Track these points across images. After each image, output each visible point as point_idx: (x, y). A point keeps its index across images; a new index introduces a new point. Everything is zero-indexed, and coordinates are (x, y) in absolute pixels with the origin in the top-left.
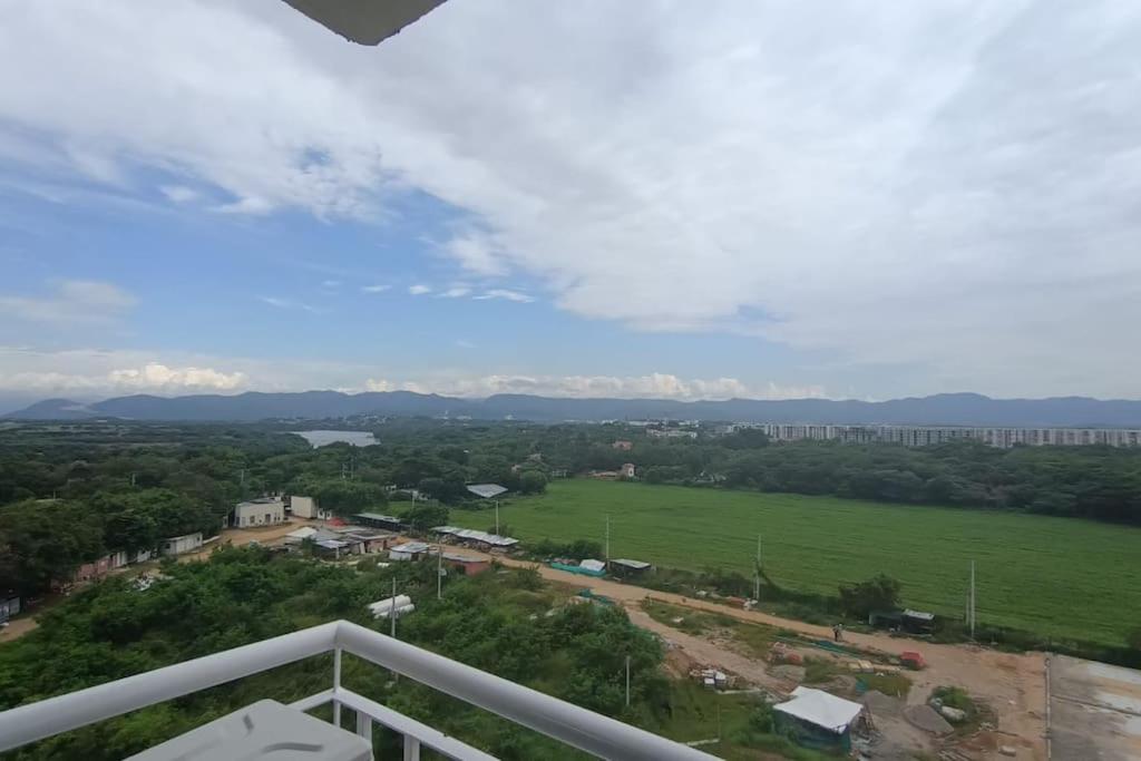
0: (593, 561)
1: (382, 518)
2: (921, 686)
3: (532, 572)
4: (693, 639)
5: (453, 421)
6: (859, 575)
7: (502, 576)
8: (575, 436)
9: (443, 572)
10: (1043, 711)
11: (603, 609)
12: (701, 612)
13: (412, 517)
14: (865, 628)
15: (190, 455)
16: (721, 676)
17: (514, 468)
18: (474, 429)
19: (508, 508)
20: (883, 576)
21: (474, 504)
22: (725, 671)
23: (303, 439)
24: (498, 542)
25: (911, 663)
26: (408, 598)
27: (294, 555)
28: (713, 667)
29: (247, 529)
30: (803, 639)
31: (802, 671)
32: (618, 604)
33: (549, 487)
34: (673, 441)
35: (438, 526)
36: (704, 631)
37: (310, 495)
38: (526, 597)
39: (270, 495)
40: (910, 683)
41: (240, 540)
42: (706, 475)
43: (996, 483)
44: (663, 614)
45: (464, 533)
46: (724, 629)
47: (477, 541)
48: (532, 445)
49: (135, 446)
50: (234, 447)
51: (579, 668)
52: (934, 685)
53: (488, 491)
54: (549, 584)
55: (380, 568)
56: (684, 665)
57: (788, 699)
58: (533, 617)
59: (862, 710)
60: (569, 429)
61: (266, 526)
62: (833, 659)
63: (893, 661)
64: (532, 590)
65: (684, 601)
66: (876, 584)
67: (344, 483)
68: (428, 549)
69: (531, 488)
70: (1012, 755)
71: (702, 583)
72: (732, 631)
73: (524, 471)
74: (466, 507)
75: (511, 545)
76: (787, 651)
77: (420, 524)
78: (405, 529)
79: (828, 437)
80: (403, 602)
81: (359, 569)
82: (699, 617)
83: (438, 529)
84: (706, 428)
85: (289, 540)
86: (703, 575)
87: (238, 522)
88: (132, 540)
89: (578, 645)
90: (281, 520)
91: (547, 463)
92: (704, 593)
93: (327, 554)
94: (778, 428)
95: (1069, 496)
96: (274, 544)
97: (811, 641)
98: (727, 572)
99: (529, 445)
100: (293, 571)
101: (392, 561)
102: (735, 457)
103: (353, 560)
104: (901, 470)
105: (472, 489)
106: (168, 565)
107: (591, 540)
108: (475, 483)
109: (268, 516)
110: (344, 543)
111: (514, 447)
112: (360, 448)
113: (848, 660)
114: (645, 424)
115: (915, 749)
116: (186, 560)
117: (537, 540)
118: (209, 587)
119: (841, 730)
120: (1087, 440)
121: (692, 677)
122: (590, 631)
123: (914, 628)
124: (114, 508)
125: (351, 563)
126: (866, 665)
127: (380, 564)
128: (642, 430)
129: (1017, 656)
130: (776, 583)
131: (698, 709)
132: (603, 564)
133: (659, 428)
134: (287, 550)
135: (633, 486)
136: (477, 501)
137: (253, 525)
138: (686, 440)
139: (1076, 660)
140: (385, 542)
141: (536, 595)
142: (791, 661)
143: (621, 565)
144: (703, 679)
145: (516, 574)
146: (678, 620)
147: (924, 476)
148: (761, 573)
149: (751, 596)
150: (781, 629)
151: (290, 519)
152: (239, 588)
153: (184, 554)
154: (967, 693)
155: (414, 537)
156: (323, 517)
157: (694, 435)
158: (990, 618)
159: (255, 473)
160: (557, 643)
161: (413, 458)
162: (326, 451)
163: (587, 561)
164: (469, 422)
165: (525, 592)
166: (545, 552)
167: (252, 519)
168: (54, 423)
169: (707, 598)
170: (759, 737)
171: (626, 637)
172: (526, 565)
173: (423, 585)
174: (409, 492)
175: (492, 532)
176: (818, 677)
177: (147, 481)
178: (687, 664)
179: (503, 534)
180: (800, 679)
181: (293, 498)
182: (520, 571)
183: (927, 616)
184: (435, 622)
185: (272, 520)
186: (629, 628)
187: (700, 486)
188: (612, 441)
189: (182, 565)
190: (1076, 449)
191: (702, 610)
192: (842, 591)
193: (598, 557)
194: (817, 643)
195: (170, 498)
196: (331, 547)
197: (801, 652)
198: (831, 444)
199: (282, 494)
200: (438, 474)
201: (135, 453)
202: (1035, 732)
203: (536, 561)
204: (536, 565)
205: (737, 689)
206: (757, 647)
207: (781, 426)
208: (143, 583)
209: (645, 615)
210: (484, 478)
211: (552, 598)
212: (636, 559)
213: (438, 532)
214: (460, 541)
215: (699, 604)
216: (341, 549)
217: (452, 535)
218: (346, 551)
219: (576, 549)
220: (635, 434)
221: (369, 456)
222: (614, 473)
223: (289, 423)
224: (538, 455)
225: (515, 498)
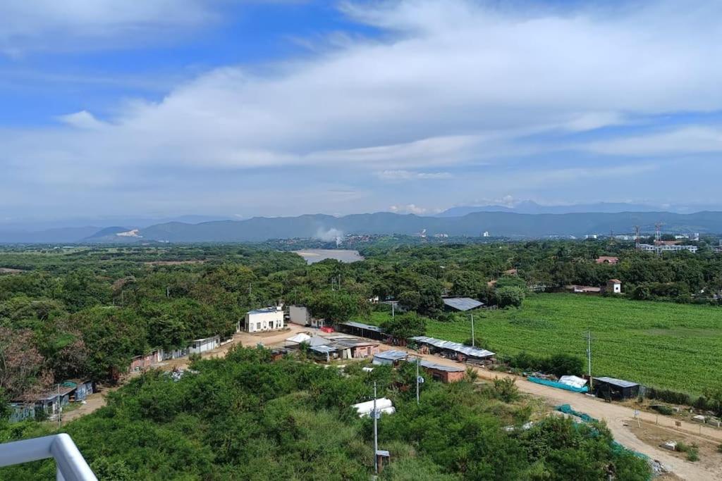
0: (574, 377)
1: (366, 327)
3: (508, 384)
5: (429, 238)
7: (477, 386)
8: (556, 250)
9: (420, 379)
11: (584, 426)
13: (392, 327)
15: (210, 271)
17: (490, 284)
18: (449, 246)
21: (449, 314)
23: (299, 257)
24: (473, 354)
26: (389, 402)
27: (291, 356)
29: (255, 334)
33: (525, 302)
34: (666, 256)
35: (417, 335)
37: (304, 306)
38: (501, 407)
39: (273, 305)
41: (249, 341)
42: (707, 292)
44: (653, 438)
45: (441, 344)
47: (453, 352)
48: (509, 261)
49: (170, 264)
50: (243, 264)
53: (464, 304)
54: (526, 397)
55: (364, 372)
58: (510, 428)
60: (546, 246)
61: (270, 331)
64: (508, 402)
65: (678, 424)
67: (332, 295)
68: (407, 357)
69: (507, 302)
71: (700, 406)
73: (499, 286)
74: (442, 319)
75: (488, 358)
77: (400, 334)
78: (386, 338)
80: (384, 405)
81: (345, 372)
82: (696, 443)
83: (417, 338)
84: (708, 242)
85: (288, 344)
86: (702, 398)
87: (248, 328)
88: (167, 341)
90: (282, 326)
91: (525, 278)
92: (702, 417)
93: (320, 356)
96: (275, 347)
99: (504, 261)
100: (291, 371)
101: (376, 366)
103: (342, 364)
105: (449, 302)
106: (194, 361)
107: (572, 355)
108: (451, 296)
109: (271, 323)
110: (333, 349)
111: (488, 262)
112: (347, 264)
114: (635, 238)
116: (208, 358)
117: (514, 353)
122: (570, 445)
124: (154, 314)
125: (339, 366)
127: (364, 369)
128: (632, 245)
132: (585, 381)
133: (650, 242)
134: (286, 353)
135: (618, 303)
136: (453, 313)
137: (260, 330)
138: (683, 255)
140: (369, 349)
141: (512, 407)
143: (605, 383)
145: (492, 384)
146: (672, 444)
151: (289, 326)
152: (250, 383)
153: (207, 353)
155: (394, 345)
156: (316, 325)
157: (693, 249)
159: (261, 286)
160: (533, 456)
161: (394, 273)
162: (318, 267)
163: (568, 378)
164: (445, 239)
165: (501, 403)
166: (522, 365)
167: (259, 324)
168: (114, 246)
169: (707, 423)
172: (501, 376)
173: (402, 391)
174: (389, 303)
175: (467, 344)
177: (178, 292)
179: (478, 346)
181: (291, 307)
182: (497, 383)
185: (275, 327)
186: (612, 447)
188: (595, 256)
189: (205, 361)
191: (699, 435)
193: (579, 374)
196: (322, 351)
199: (282, 305)
200: (417, 288)
201: (169, 269)
203: (513, 373)
204: (512, 378)
208: (176, 375)
209: (632, 435)
210: (457, 291)
211: (528, 410)
212: (621, 377)
213: (416, 342)
214: (436, 351)
215: (695, 428)
216: (331, 353)
217: (430, 345)
218: (335, 354)
219: (556, 364)
220: (620, 249)
221: (355, 272)
222: (598, 289)
223: (288, 243)
224: (515, 270)
225: (493, 312)
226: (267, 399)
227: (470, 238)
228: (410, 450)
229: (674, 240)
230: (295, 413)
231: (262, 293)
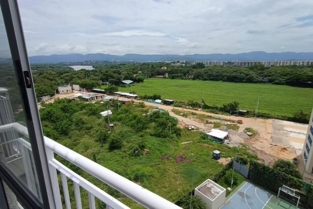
0: (158, 100)
1: (99, 90)
2: (242, 128)
3: (143, 103)
4: (186, 118)
5: (115, 62)
6: (228, 101)
7: (134, 104)
8: (151, 65)
9: (119, 104)
10: (271, 132)
11: (163, 112)
12: (187, 112)
13: (108, 90)
14: (229, 114)
16: (193, 127)
17: (134, 75)
18: (122, 64)
19: (133, 87)
20: (235, 101)
21: (124, 85)
22: (194, 126)
23: (72, 68)
24: (132, 96)
25: (240, 122)
26: (110, 111)
27: (77, 101)
28: (191, 125)
30: (213, 118)
31: (213, 125)
32: (166, 111)
33: (144, 80)
34: (178, 67)
35: (116, 92)
36: (188, 117)
37: (78, 84)
38: (142, 109)
39: (66, 84)
40: (239, 127)
41: (61, 96)
42: (188, 76)
43: (266, 76)
44: (178, 113)
45: (123, 94)
46: (193, 116)
47: (127, 96)
48: (139, 69)
50: (53, 71)
51: (158, 127)
52: (245, 127)
53: (128, 82)
54: (147, 106)
55: (101, 103)
56: (183, 125)
57: (209, 132)
58: (144, 115)
59: (228, 134)
60: (148, 64)
61: (67, 93)
62: (220, 122)
63: (235, 122)
65: (183, 109)
66: (233, 104)
67: (87, 81)
68: (114, 98)
69: (140, 81)
70: (262, 142)
71: (188, 105)
72: (195, 116)
73: (137, 76)
74: (122, 86)
75: (136, 97)
76: (210, 121)
77: (110, 92)
78: (106, 93)
79: (221, 65)
81: (96, 104)
82: (187, 113)
84: (187, 63)
85: (75, 97)
86: (188, 103)
87: (59, 92)
89: (157, 121)
90: (71, 91)
91: (144, 73)
92: (188, 107)
93: (87, 100)
94: (207, 62)
95: (284, 79)
96: (71, 98)
97: (215, 118)
98: (194, 102)
99: (137, 69)
100: (78, 105)
101: (104, 101)
102: (195, 71)
103: (94, 101)
104: (241, 73)
105: (124, 81)
106: (43, 104)
107: (158, 94)
108: (124, 80)
109: (67, 90)
110: (90, 97)
111: (134, 69)
112: (90, 70)
113: (224, 122)
114: (170, 62)
115: (240, 142)
117: (143, 95)
118: (56, 110)
119: (223, 138)
120: (290, 64)
121: (186, 128)
122: (160, 117)
123: (241, 114)
126: (229, 123)
127: (101, 102)
128: (170, 64)
129: (266, 120)
130: (207, 104)
131: (187, 135)
132: (161, 101)
133: (174, 63)
134: (75, 99)
135: (167, 80)
136: (125, 85)
137: (63, 93)
138: (182, 66)
139: (280, 120)
140: (101, 96)
141: (144, 109)
142: (211, 123)
143: (166, 101)
144: (189, 128)
145: (138, 104)
146: (182, 114)
147: (247, 75)
148: (203, 102)
149: (200, 108)
150: (208, 115)
151: (74, 91)
152: (64, 109)
153: (46, 101)
154: (253, 129)
155: (109, 95)
156: (83, 90)
158: (260, 111)
159: (62, 78)
160: (151, 121)
161: (106, 73)
162: (80, 72)
164: (119, 62)
165: (141, 108)
166: (146, 98)
167: (63, 91)
169: (189, 108)
170: (202, 140)
171: (169, 119)
173: (114, 108)
174: (106, 83)
175: (131, 93)
176: (217, 126)
178: (184, 125)
179: (134, 93)
180: (212, 127)
181: (73, 85)
182: (140, 103)
183: (245, 111)
184: (119, 117)
185: (69, 91)
186: (170, 116)
187: (186, 79)
188: (161, 67)
189: (46, 104)
190: (287, 66)
192: (224, 105)
193: (160, 99)
194: (217, 118)
195: (39, 86)
196: (87, 98)
197: (213, 121)
198: (222, 67)
199: (70, 84)
200: (113, 78)
202: (268, 137)
203: (143, 100)
204: (143, 101)
205: (197, 130)
206: (202, 120)
207: (208, 62)
209: (173, 113)
210: (126, 78)
211: (148, 110)
212: (170, 99)
213: (116, 94)
214: (122, 96)
215: (187, 110)
216: (90, 99)
217: (120, 94)
218: (91, 99)
219: (154, 97)
220: (167, 65)
221: (92, 73)
222: (162, 76)
223: (67, 64)
224: (141, 71)
225: (135, 84)
226: (72, 114)
227: (127, 62)
228: (119, 124)
229: (180, 62)
230: (82, 117)
231: (62, 80)
